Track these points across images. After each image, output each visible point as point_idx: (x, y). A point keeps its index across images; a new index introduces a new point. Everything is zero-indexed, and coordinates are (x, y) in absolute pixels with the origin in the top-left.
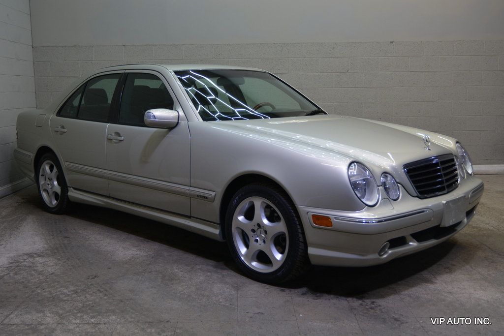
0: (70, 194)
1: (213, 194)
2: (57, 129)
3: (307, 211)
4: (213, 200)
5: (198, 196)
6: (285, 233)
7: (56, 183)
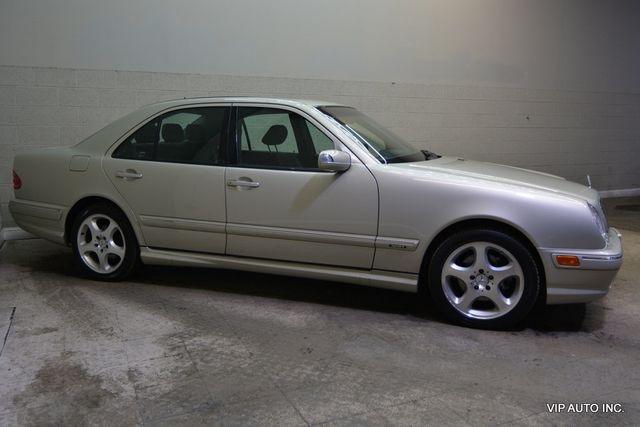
0: (143, 254)
1: (416, 242)
2: (120, 174)
3: (549, 252)
4: (415, 248)
5: (390, 246)
6: (518, 277)
7: (112, 243)
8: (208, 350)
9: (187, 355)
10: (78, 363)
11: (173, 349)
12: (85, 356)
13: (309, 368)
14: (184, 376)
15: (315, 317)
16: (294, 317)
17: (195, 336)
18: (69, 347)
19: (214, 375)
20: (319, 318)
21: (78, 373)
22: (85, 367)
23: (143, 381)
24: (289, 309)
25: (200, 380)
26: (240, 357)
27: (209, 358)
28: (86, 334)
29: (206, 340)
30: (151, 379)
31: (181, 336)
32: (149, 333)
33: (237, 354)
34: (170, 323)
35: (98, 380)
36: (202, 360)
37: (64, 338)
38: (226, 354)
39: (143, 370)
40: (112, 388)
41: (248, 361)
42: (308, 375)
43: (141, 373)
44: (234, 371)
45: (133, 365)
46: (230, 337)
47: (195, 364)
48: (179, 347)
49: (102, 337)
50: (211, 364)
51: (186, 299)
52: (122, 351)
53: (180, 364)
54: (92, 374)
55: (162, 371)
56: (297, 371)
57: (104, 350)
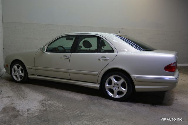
8: (51, 105)
9: (45, 106)
10: (15, 106)
11: (42, 104)
12: (17, 104)
13: (78, 111)
14: (42, 111)
15: (85, 97)
16: (79, 97)
17: (49, 101)
18: (13, 102)
19: (51, 112)
20: (86, 98)
21: (14, 109)
22: (16, 107)
23: (31, 112)
24: (79, 95)
25: (46, 113)
26: (60, 107)
27: (51, 107)
28: (19, 99)
29: (52, 102)
30: (33, 112)
31: (45, 101)
32: (37, 99)
33: (59, 106)
34: (43, 97)
35: (19, 111)
36: (49, 107)
37: (13, 99)
38: (56, 106)
39: (32, 109)
40: (22, 113)
41: (62, 108)
42: (77, 113)
43: (31, 110)
44: (57, 111)
45: (29, 107)
46: (59, 102)
47: (46, 108)
48: (44, 103)
49: (23, 100)
50: (51, 109)
51: (50, 90)
52: (28, 104)
53: (42, 108)
54: (17, 109)
55: (37, 110)
56: (74, 112)
57: (22, 103)
